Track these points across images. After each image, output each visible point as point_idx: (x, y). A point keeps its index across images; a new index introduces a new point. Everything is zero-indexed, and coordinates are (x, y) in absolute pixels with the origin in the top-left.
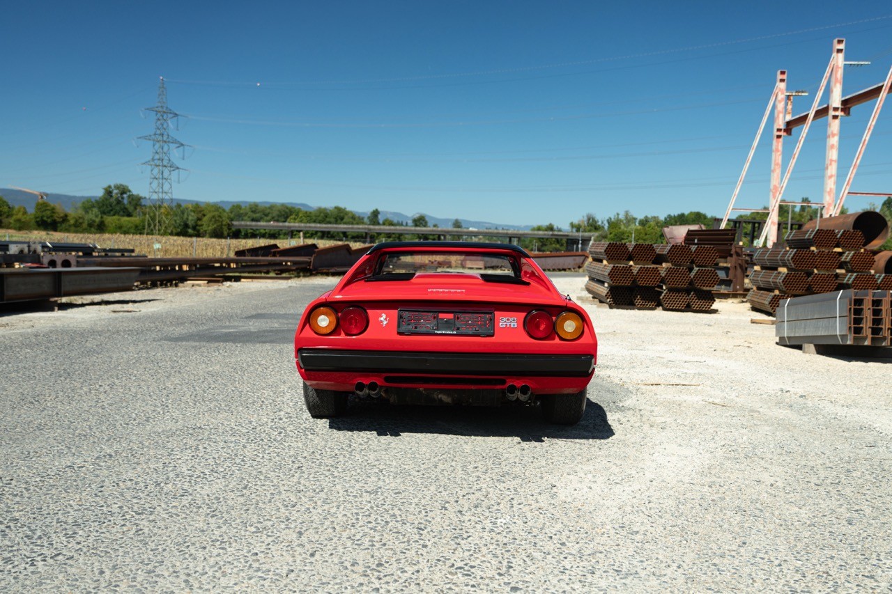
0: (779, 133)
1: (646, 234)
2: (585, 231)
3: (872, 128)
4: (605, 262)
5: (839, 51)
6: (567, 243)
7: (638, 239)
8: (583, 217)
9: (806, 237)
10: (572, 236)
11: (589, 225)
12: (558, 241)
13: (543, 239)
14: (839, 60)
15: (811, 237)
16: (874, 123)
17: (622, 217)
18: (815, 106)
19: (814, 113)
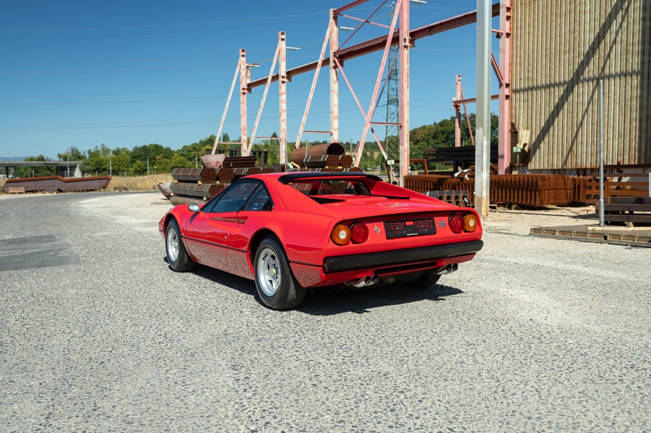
0: (243, 91)
1: (120, 161)
2: (71, 160)
3: (314, 90)
4: (200, 182)
5: (283, 39)
6: (57, 170)
7: (114, 165)
8: (68, 149)
9: (321, 160)
10: (61, 164)
11: (74, 155)
12: (49, 169)
13: (36, 167)
14: (282, 45)
15: (326, 160)
16: (314, 87)
17: (100, 149)
18: (271, 74)
19: (271, 78)
